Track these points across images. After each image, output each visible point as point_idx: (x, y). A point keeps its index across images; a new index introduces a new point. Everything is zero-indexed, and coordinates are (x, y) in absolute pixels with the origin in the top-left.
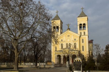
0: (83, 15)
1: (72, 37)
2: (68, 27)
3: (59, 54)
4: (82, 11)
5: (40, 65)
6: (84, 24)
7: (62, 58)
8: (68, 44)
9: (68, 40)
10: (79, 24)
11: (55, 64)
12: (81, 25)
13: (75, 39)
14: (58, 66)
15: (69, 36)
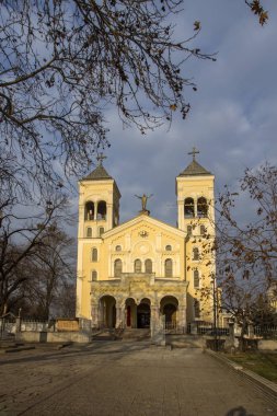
0: (195, 170)
1: (159, 239)
2: (144, 204)
3: (106, 293)
4: (194, 161)
5: (19, 330)
6: (202, 200)
7: (121, 306)
8: (143, 261)
9: (143, 249)
10: (182, 197)
11: (93, 329)
12: (189, 201)
13: (168, 248)
14: (106, 334)
15: (145, 235)
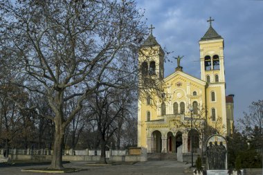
0: (211, 35)
1: (188, 88)
3: (156, 129)
4: (211, 27)
5: (111, 155)
6: (216, 57)
7: (164, 137)
8: (179, 103)
9: (179, 95)
10: (202, 55)
11: (148, 154)
12: (207, 57)
13: (195, 93)
14: (157, 157)
15: (179, 85)
